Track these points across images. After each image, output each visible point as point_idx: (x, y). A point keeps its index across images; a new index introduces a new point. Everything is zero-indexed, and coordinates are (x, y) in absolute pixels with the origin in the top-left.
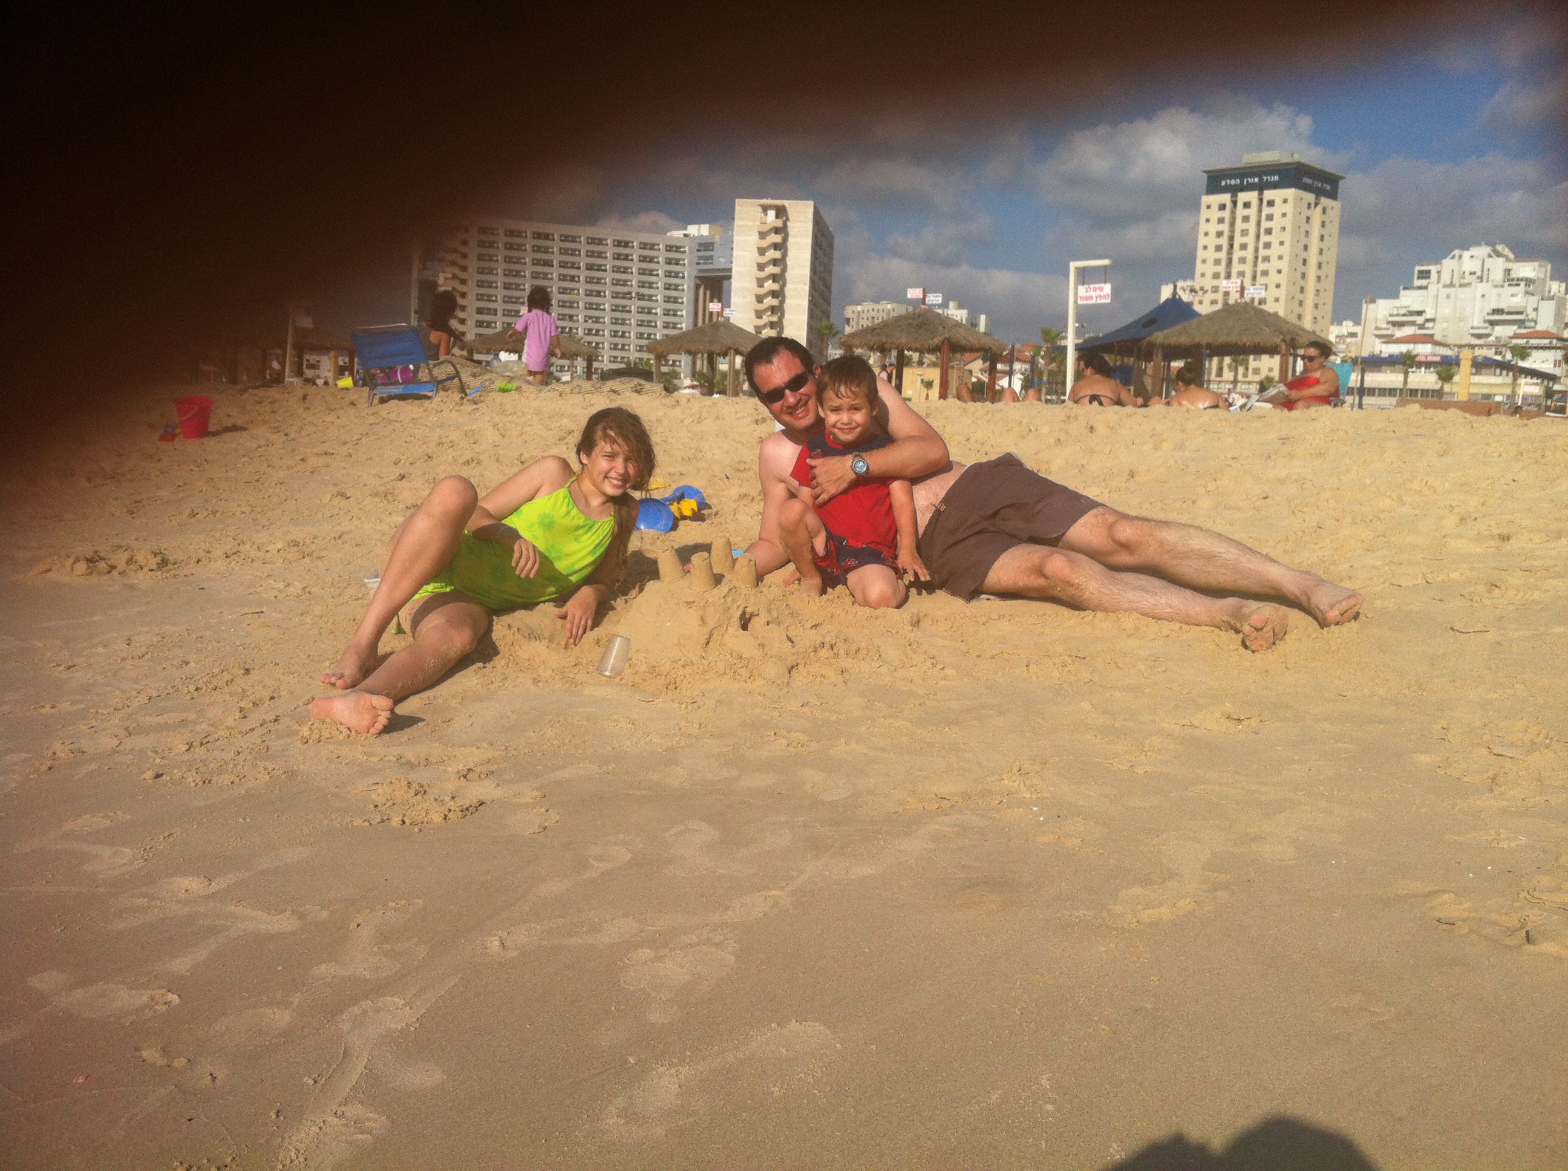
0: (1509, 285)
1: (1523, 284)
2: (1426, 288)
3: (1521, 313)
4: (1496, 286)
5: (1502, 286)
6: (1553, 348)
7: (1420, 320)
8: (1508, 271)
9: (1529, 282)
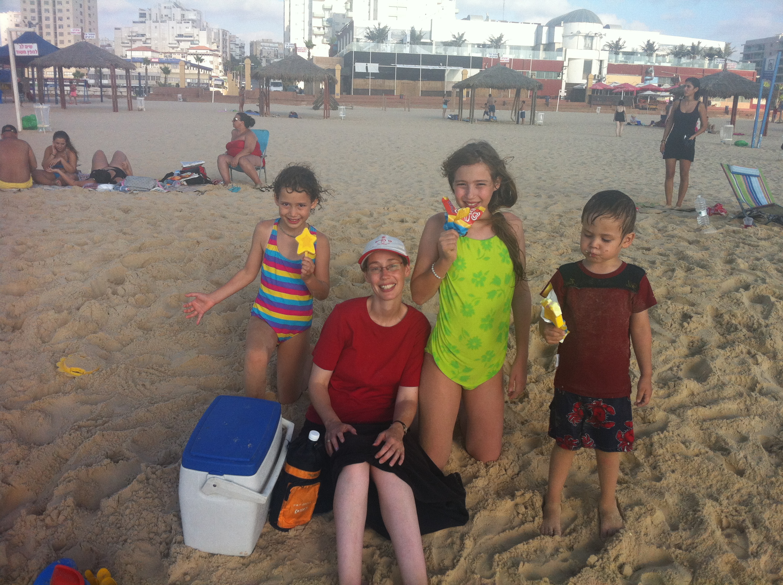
0: (184, 22)
1: (191, 22)
2: (145, 22)
3: (192, 37)
4: (178, 23)
5: (181, 23)
6: (208, 55)
7: (143, 39)
8: (183, 16)
9: (193, 21)
